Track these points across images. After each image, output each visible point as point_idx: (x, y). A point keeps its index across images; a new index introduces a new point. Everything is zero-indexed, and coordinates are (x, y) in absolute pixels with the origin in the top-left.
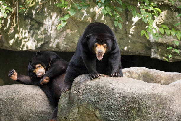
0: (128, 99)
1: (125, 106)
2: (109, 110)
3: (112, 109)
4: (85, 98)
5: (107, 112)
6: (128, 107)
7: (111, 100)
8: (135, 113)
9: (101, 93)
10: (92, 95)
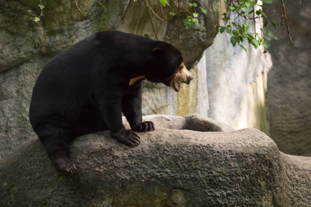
0: (250, 160)
1: (247, 174)
2: (212, 187)
3: (220, 184)
4: (137, 175)
5: (211, 192)
6: (252, 173)
7: (214, 167)
8: (263, 183)
9: (181, 159)
10: (156, 166)
